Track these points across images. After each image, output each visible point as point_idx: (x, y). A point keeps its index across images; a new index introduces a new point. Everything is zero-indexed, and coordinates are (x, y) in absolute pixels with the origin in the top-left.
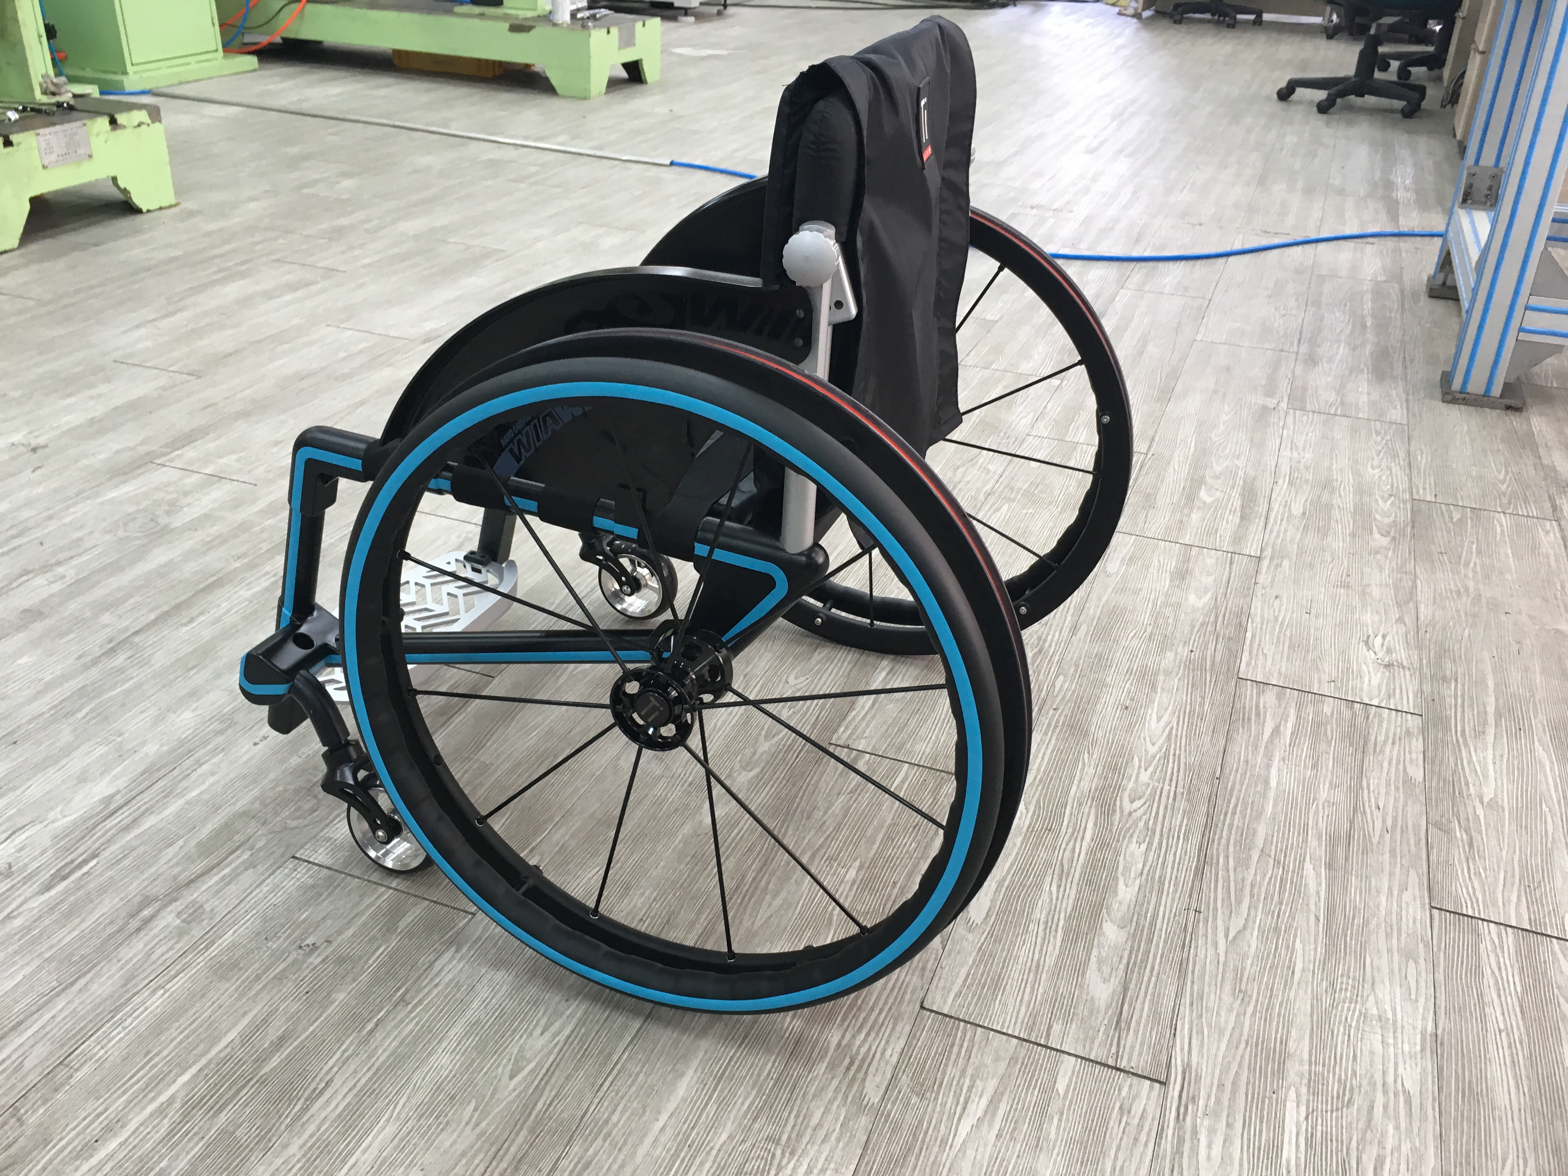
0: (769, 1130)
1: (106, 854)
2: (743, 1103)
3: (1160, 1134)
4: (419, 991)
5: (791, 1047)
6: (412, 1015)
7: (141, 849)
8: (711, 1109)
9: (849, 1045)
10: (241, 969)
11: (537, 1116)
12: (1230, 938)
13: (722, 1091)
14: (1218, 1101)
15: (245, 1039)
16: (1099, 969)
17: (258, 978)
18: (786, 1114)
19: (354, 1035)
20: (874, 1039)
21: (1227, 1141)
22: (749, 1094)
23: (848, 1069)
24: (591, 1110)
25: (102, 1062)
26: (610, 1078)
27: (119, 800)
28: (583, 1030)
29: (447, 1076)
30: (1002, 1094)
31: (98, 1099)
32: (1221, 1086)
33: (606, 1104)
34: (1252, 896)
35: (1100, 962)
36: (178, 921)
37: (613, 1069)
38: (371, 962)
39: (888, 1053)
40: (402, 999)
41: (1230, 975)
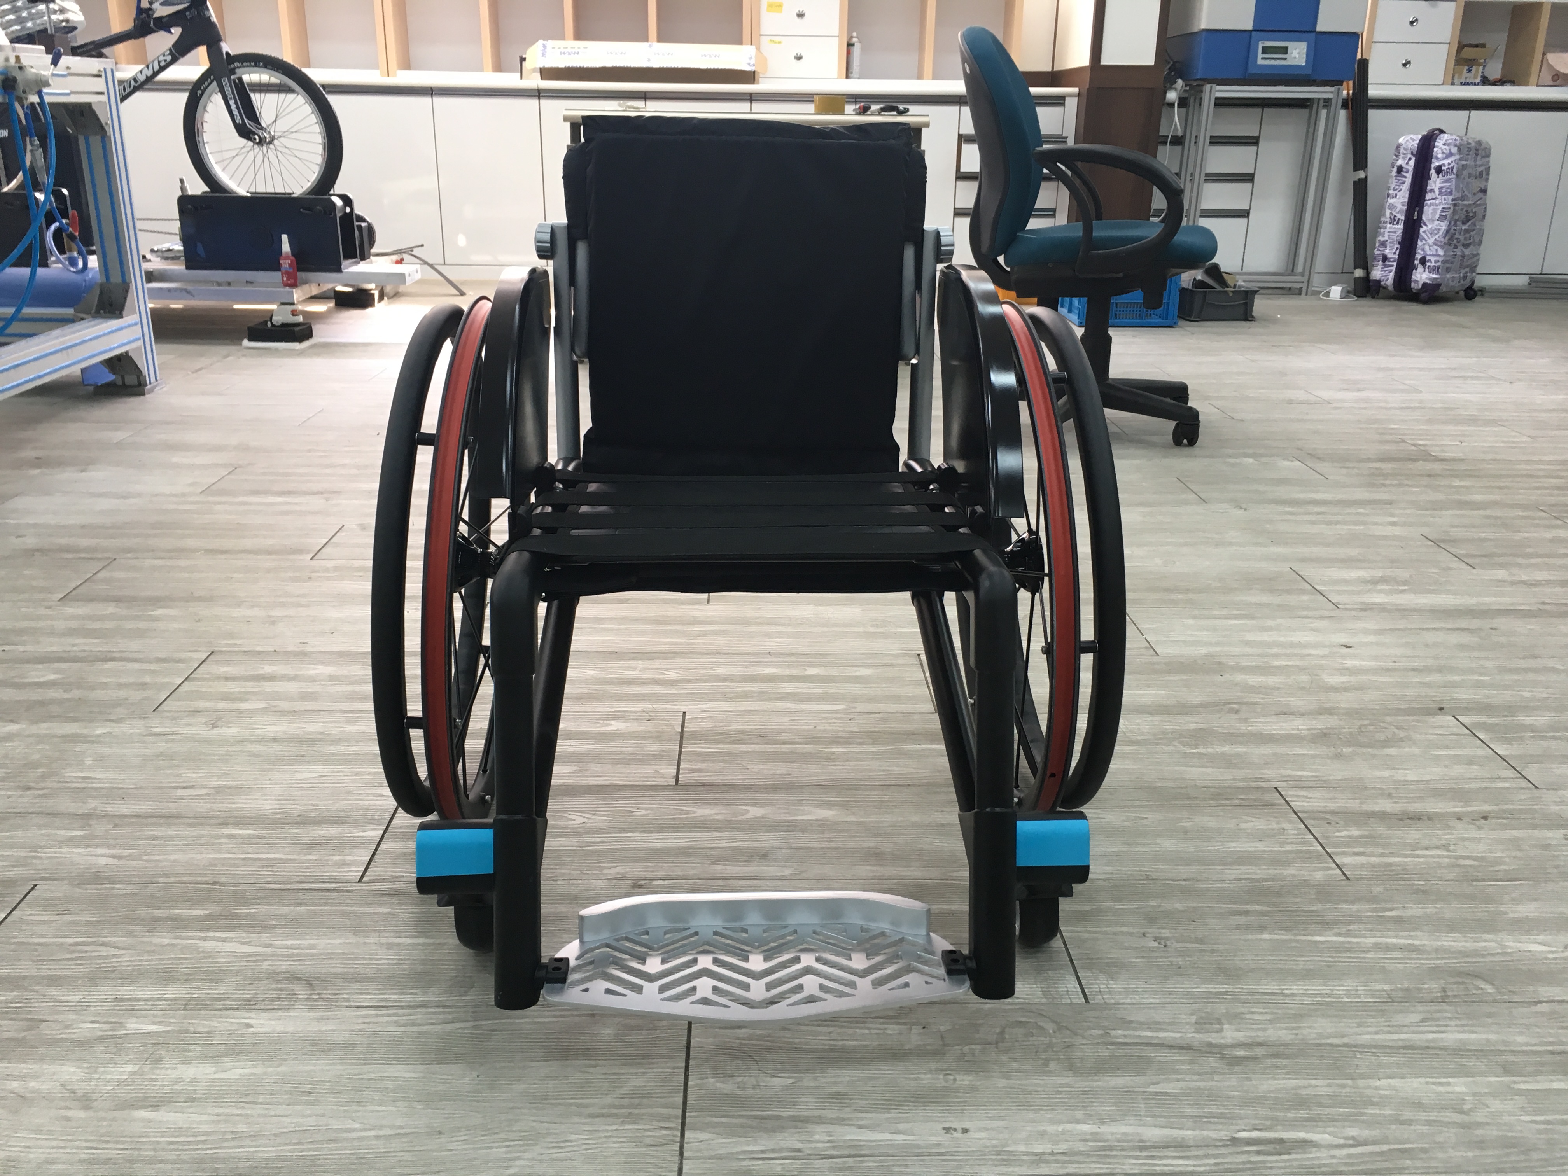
15: (1262, 929)
25: (1365, 984)
31: (1383, 967)
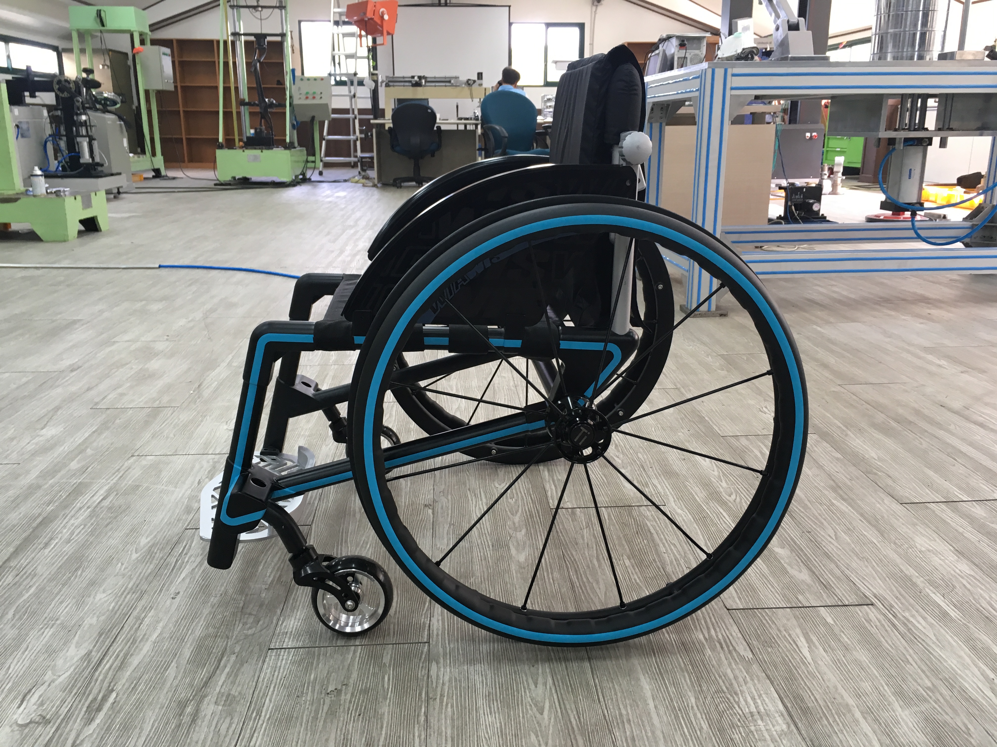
0: (713, 689)
1: (119, 687)
2: (685, 681)
3: (894, 626)
4: (435, 690)
5: (682, 648)
6: (444, 704)
7: (146, 677)
8: (672, 689)
9: (711, 636)
10: (297, 718)
11: (578, 727)
12: (834, 538)
13: (669, 680)
14: (902, 603)
16: (792, 568)
17: (315, 718)
18: (713, 678)
19: (417, 726)
20: (720, 630)
21: (924, 618)
22: (684, 677)
23: (722, 648)
24: (607, 714)
26: (600, 694)
27: (95, 657)
28: (559, 678)
29: (501, 726)
30: (807, 633)
32: (897, 598)
33: (611, 707)
34: (825, 520)
35: (789, 565)
36: (220, 708)
37: (597, 690)
38: (386, 686)
39: (734, 634)
40: (428, 699)
41: (850, 553)
